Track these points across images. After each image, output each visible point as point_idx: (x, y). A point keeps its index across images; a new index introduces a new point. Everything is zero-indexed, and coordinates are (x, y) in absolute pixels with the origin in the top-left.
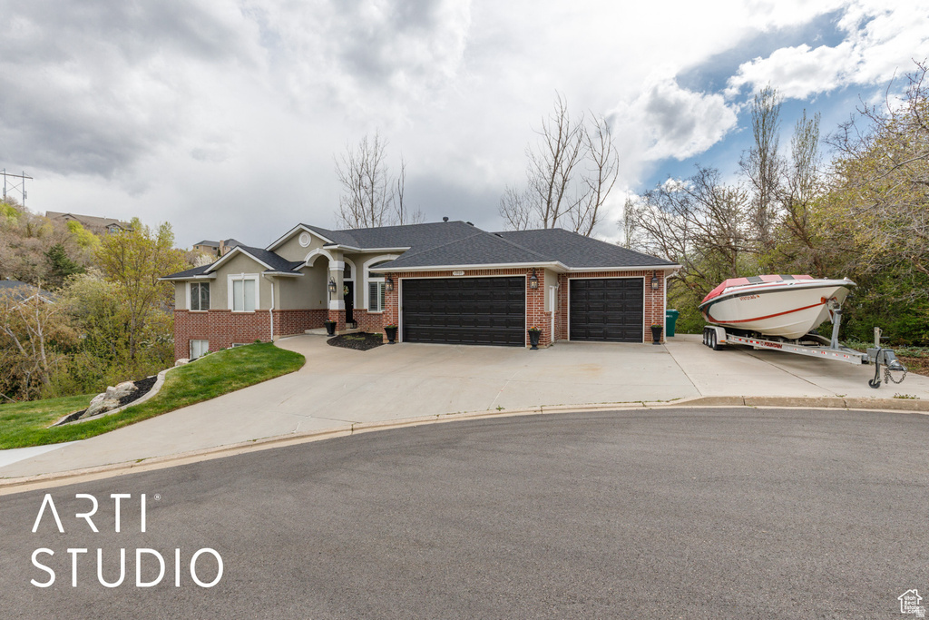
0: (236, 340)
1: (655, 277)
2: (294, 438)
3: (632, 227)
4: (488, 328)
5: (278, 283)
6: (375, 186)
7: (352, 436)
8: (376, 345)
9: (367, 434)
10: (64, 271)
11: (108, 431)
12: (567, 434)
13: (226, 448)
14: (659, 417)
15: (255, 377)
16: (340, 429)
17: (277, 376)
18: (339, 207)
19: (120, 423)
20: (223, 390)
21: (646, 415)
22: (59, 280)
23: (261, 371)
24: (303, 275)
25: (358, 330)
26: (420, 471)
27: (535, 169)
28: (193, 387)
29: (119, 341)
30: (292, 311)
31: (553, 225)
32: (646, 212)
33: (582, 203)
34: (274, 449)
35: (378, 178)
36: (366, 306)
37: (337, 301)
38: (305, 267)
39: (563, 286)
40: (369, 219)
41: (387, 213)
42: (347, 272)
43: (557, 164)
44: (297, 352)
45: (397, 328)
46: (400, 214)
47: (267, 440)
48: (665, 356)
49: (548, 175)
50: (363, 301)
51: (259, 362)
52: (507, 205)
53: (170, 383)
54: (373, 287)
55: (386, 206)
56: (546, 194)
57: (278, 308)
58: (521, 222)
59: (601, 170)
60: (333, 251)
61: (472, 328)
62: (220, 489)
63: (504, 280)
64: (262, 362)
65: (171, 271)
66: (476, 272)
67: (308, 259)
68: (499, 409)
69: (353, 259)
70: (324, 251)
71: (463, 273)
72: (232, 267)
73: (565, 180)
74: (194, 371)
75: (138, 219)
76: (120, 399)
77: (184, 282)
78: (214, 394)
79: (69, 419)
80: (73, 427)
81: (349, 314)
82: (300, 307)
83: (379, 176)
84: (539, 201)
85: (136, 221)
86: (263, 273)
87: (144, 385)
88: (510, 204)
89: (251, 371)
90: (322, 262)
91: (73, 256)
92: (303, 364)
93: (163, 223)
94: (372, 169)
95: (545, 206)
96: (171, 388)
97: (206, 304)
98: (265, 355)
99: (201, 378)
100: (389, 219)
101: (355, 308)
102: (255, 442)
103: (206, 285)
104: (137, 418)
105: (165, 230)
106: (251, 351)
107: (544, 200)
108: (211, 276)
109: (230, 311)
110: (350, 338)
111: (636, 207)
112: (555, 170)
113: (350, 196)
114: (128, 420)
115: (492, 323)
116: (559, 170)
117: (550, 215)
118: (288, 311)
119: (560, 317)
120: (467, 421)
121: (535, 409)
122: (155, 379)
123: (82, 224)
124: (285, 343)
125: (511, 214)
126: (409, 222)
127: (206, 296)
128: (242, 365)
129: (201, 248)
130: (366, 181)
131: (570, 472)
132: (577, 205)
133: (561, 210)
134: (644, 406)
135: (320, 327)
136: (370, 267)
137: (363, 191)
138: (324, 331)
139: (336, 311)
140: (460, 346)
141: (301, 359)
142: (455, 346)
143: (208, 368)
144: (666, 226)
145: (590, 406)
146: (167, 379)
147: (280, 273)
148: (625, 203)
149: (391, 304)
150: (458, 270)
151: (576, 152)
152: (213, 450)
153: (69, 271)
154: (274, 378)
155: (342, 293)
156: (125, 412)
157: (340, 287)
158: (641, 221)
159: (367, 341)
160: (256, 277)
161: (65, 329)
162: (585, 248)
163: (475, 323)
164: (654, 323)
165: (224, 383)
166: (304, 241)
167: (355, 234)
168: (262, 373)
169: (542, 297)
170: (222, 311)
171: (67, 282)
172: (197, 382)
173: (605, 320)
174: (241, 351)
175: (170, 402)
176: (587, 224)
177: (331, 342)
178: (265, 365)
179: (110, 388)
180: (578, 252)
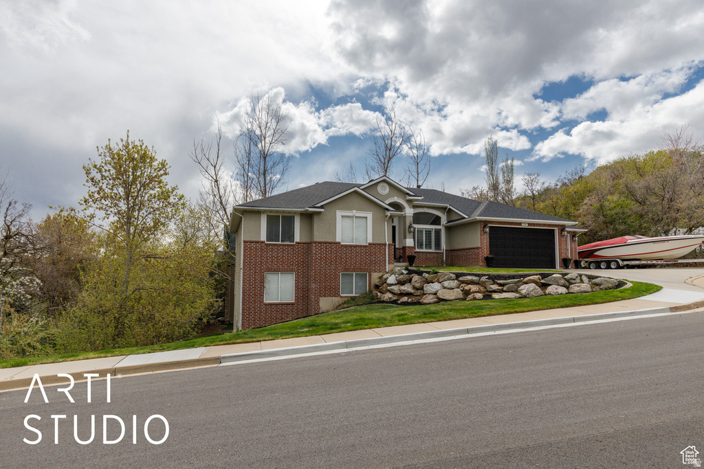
0: (346, 270)
60: (408, 201)
66: (534, 224)
70: (401, 200)
71: (527, 225)
72: (341, 204)
77: (259, 212)
109: (339, 243)
150: (526, 222)
160: (369, 215)
166: (383, 190)
170: (330, 243)
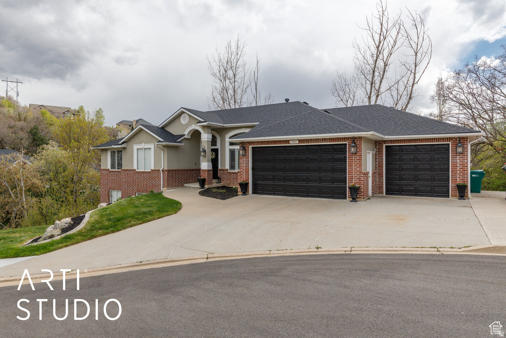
0: (138, 191)
1: (460, 143)
2: (167, 262)
3: (444, 101)
4: (317, 184)
5: (166, 150)
6: (237, 77)
7: (205, 263)
8: (233, 196)
9: (216, 262)
10: (38, 143)
11: (53, 250)
12: (366, 270)
13: (122, 266)
14: (447, 261)
15: (147, 217)
16: (199, 257)
17: (161, 217)
18: (211, 94)
19: (60, 245)
20: (125, 226)
21: (437, 259)
22: (35, 149)
23: (150, 213)
24: (183, 144)
25: (221, 184)
26: (246, 291)
27: (360, 57)
28: (107, 223)
29: (67, 190)
30: (176, 170)
31: (376, 101)
32: (456, 89)
33: (401, 83)
34: (152, 269)
35: (238, 72)
36: (227, 167)
37: (206, 163)
38: (185, 138)
39: (380, 151)
40: (232, 102)
41: (245, 96)
42: (214, 142)
43: (379, 52)
44: (177, 200)
45: (248, 183)
46: (256, 97)
47: (149, 262)
48: (468, 210)
49: (371, 62)
50: (225, 163)
51: (150, 206)
52: (338, 87)
53: (93, 219)
54: (232, 153)
55: (244, 91)
56: (370, 77)
57: (166, 168)
58: (350, 100)
59: (416, 55)
60: (203, 127)
61: (305, 184)
62: (112, 294)
63: (330, 147)
64: (152, 207)
65: (99, 142)
66: (308, 140)
67: (187, 133)
68: (318, 248)
69: (218, 132)
70: (197, 127)
71: (297, 142)
72: (136, 139)
73: (386, 65)
74: (108, 212)
75: (82, 107)
76: (62, 230)
77: (106, 150)
78: (119, 228)
79: (32, 242)
80: (33, 247)
81: (215, 172)
82: (181, 168)
83: (240, 70)
84: (364, 82)
85: (82, 108)
86: (156, 143)
87: (77, 220)
88: (340, 86)
89: (145, 213)
90: (196, 135)
91: (43, 133)
92: (180, 209)
93: (98, 109)
94: (235, 65)
95: (369, 86)
96: (93, 223)
97: (120, 165)
98: (155, 202)
99: (112, 217)
100: (247, 101)
101: (219, 168)
102: (141, 263)
103: (120, 151)
104: (70, 243)
105: (99, 113)
106: (146, 198)
107: (368, 82)
108: (123, 146)
109: (135, 170)
110: (215, 190)
111: (446, 84)
112: (377, 58)
113: (219, 85)
114: (65, 244)
115: (321, 180)
116: (381, 57)
117: (373, 94)
118: (173, 171)
119: (377, 176)
120: (290, 256)
121: (346, 249)
122: (84, 216)
123: (50, 111)
124: (170, 194)
125: (341, 93)
126: (262, 103)
127: (120, 159)
128: (139, 208)
129: (121, 126)
130: (230, 74)
131: (359, 300)
132: (396, 85)
133: (382, 90)
134: (438, 251)
135: (195, 182)
136: (230, 138)
137: (227, 81)
138: (197, 185)
139: (205, 170)
140: (295, 198)
141: (179, 205)
142: (291, 198)
143: (117, 210)
144: (475, 100)
145: (392, 249)
146: (91, 217)
147: (168, 143)
148: (437, 81)
149: (244, 165)
150: (294, 139)
151: (395, 42)
152: (114, 267)
153: (41, 142)
154: (159, 218)
155: (210, 157)
156: (64, 238)
157: (209, 152)
158: (451, 96)
159: (227, 193)
160: (152, 146)
161: (37, 181)
162: (399, 120)
163: (307, 180)
164: (459, 181)
165: (126, 221)
166: (184, 120)
167: (221, 114)
168: (151, 215)
169: (360, 160)
170: (130, 170)
171: (40, 150)
172: (109, 220)
173: (416, 178)
174: (140, 199)
175: (90, 234)
176: (404, 99)
177: (202, 194)
178: (154, 209)
179: (57, 222)
180: (393, 123)
